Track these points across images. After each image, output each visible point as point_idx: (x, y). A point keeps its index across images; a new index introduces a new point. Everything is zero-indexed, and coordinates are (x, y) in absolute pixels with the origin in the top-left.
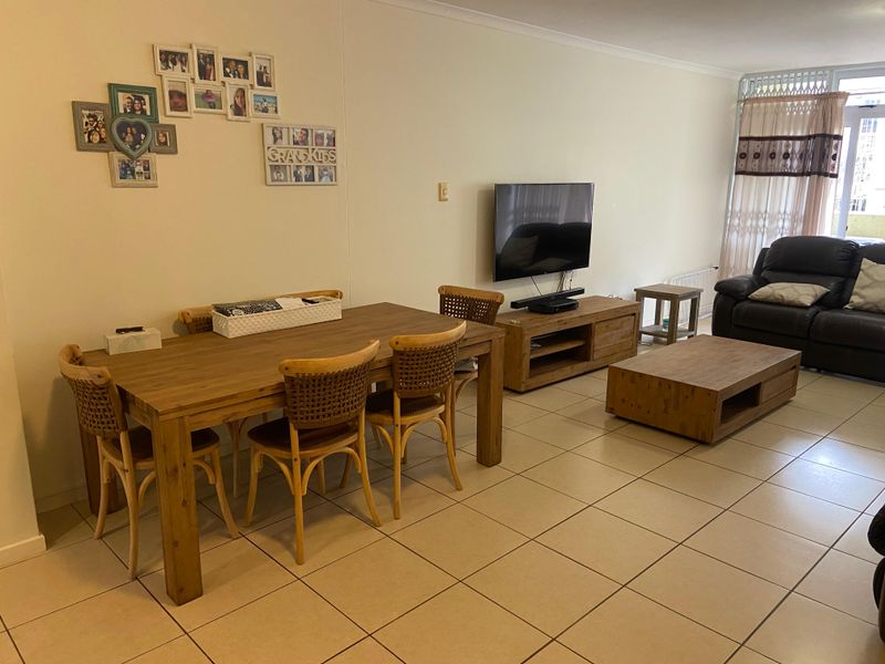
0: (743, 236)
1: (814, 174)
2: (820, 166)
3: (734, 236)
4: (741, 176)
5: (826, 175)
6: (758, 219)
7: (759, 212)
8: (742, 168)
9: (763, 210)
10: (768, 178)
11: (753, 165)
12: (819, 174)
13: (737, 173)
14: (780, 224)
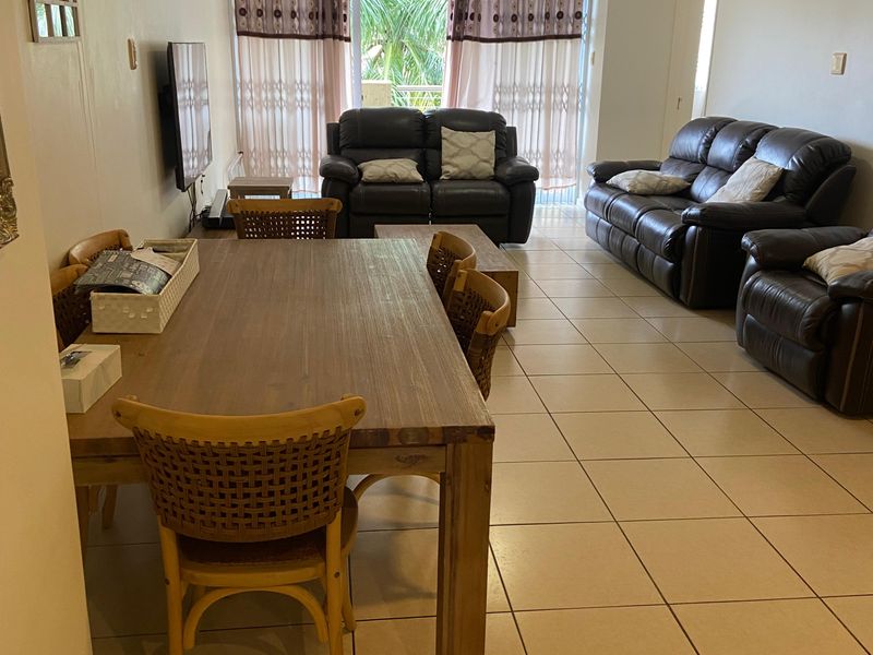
0: (260, 112)
1: (329, 37)
2: (333, 28)
3: (249, 112)
4: (245, 38)
5: (341, 38)
6: (272, 90)
7: (273, 82)
8: (244, 28)
9: (277, 81)
10: (276, 40)
11: (255, 23)
12: (334, 37)
13: (239, 34)
14: (299, 96)
